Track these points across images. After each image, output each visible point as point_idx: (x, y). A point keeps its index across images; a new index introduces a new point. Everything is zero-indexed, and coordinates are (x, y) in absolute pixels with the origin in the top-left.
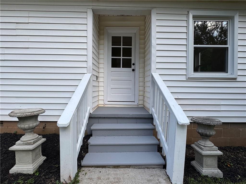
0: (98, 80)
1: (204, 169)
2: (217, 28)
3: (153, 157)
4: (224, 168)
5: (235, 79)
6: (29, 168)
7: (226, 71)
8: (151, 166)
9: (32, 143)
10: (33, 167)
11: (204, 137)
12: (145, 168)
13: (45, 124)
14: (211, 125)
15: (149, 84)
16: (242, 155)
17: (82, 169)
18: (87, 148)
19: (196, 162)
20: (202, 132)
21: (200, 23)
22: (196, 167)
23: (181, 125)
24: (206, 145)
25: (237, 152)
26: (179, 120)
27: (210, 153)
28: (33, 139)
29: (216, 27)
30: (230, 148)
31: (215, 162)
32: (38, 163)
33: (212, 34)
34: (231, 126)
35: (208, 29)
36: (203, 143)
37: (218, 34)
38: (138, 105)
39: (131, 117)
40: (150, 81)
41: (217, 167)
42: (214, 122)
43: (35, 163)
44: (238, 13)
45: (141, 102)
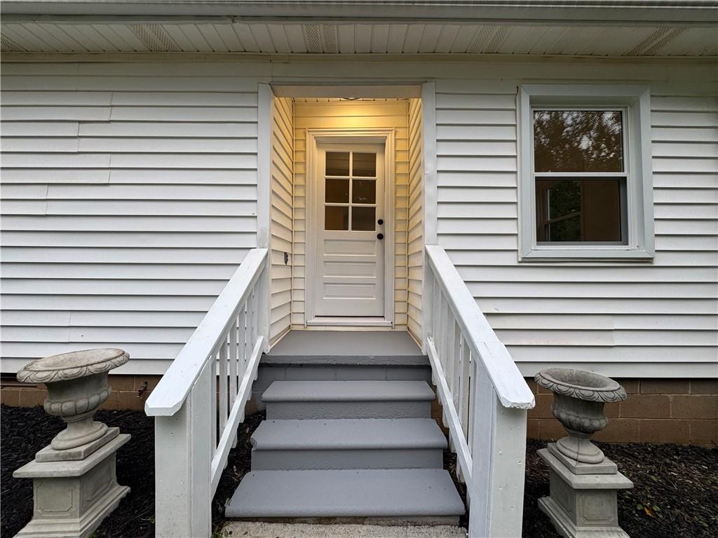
0: (289, 263)
1: (580, 531)
2: (590, 129)
3: (430, 488)
4: (636, 523)
5: (650, 260)
6: (70, 532)
7: (622, 239)
8: (424, 519)
9: (83, 454)
10: (83, 526)
11: (574, 432)
12: (407, 526)
13: (146, 383)
14: (594, 402)
15: (419, 275)
16: (679, 473)
17: (226, 528)
18: (249, 456)
19: (554, 503)
20: (569, 419)
21: (546, 117)
22: (555, 518)
23: (510, 408)
24: (581, 457)
25: (666, 463)
26: (502, 394)
27: (594, 483)
28: (87, 441)
29: (586, 126)
30: (643, 448)
31: (610, 508)
32: (101, 511)
33: (576, 144)
34: (642, 388)
35: (567, 132)
36: (573, 449)
37: (590, 143)
38: (393, 325)
39: (371, 364)
40: (421, 266)
41: (617, 524)
42: (605, 393)
43: (92, 512)
44: (649, 90)
45: (400, 320)
